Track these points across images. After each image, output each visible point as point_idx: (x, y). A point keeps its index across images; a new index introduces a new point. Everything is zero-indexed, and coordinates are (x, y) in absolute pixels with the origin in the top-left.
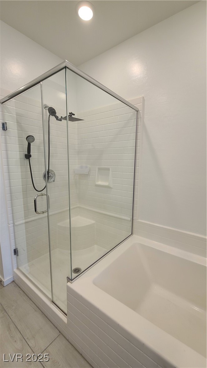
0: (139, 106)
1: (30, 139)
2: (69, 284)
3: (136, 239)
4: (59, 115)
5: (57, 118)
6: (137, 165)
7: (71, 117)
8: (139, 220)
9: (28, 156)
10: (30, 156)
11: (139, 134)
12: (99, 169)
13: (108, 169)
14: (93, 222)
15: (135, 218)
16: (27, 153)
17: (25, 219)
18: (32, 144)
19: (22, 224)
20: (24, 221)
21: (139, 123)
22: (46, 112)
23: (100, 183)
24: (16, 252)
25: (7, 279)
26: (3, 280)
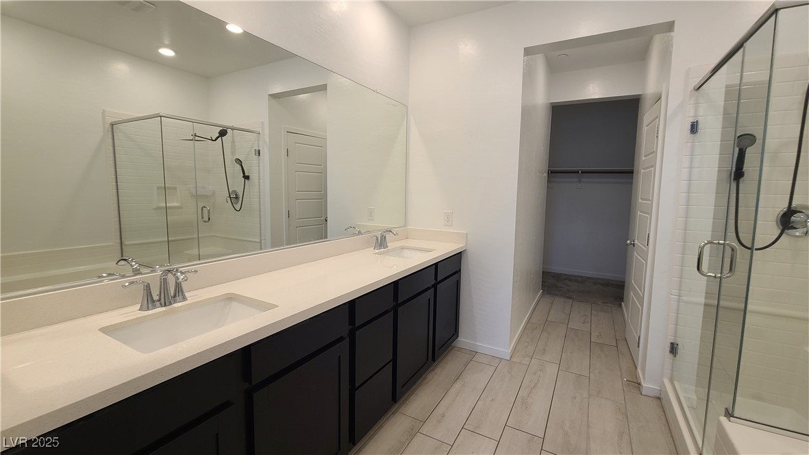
2: (725, 420)
9: (738, 174)
10: (742, 174)
17: (706, 298)
20: (703, 300)
24: (673, 349)
25: (648, 385)
26: (642, 383)
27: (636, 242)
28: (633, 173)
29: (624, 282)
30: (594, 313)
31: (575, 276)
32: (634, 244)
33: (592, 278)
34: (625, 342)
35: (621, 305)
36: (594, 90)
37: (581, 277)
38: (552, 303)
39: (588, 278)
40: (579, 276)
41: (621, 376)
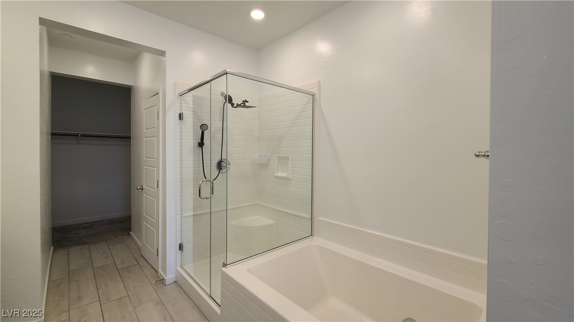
0: (315, 91)
1: (204, 127)
2: (224, 269)
3: (317, 241)
4: (235, 101)
5: (232, 105)
6: (315, 152)
7: (244, 104)
8: (319, 218)
9: (201, 144)
10: (203, 144)
11: (316, 119)
12: (279, 158)
13: (287, 158)
14: (272, 222)
15: (314, 215)
16: (200, 141)
17: (193, 211)
18: (205, 132)
19: (190, 216)
20: (192, 213)
21: (316, 108)
22: (223, 99)
23: (280, 174)
24: (181, 247)
25: (169, 277)
26: (165, 278)
27: (144, 187)
28: (130, 138)
29: (130, 216)
30: (111, 247)
31: (81, 224)
32: (142, 189)
33: (98, 221)
34: (143, 258)
35: (129, 233)
36: (91, 71)
37: (88, 223)
38: (68, 255)
39: (94, 222)
40: (85, 223)
41: (149, 281)
